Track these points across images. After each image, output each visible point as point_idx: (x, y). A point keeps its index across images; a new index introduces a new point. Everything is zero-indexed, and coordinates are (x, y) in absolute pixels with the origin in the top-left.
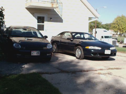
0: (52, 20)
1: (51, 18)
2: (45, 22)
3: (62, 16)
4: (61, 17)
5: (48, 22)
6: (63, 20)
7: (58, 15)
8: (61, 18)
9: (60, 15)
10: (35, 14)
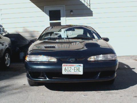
0: (72, 13)
1: (71, 11)
2: (61, 18)
3: (90, 6)
4: (89, 7)
5: (66, 17)
6: (92, 12)
7: (84, 4)
8: (90, 9)
9: (86, 5)
10: (45, 7)
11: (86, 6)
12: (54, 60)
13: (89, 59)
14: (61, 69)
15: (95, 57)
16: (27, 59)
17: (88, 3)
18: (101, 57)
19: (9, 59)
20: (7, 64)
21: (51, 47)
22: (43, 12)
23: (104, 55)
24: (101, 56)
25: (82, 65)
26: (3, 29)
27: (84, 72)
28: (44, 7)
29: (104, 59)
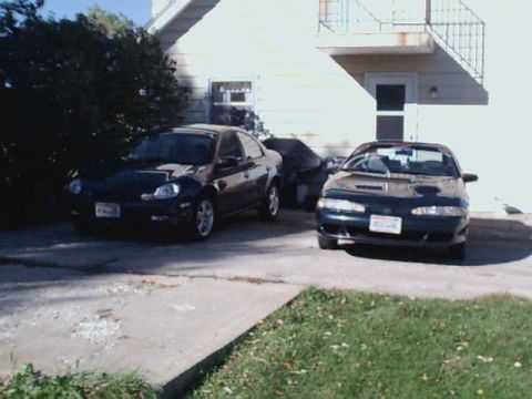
0: (434, 95)
1: (434, 89)
2: (406, 106)
3: (482, 77)
4: (479, 81)
5: (419, 103)
7: (467, 73)
8: (481, 86)
9: (473, 75)
10: (366, 75)
11: (473, 79)
12: (360, 208)
13: (414, 212)
14: (368, 224)
15: (424, 208)
16: (321, 204)
17: (479, 70)
18: (433, 211)
19: (277, 199)
20: (273, 210)
21: (370, 188)
22: (361, 88)
23: (439, 208)
24: (434, 208)
25: (400, 220)
26: (262, 123)
27: (403, 231)
28: (363, 75)
29: (438, 214)
